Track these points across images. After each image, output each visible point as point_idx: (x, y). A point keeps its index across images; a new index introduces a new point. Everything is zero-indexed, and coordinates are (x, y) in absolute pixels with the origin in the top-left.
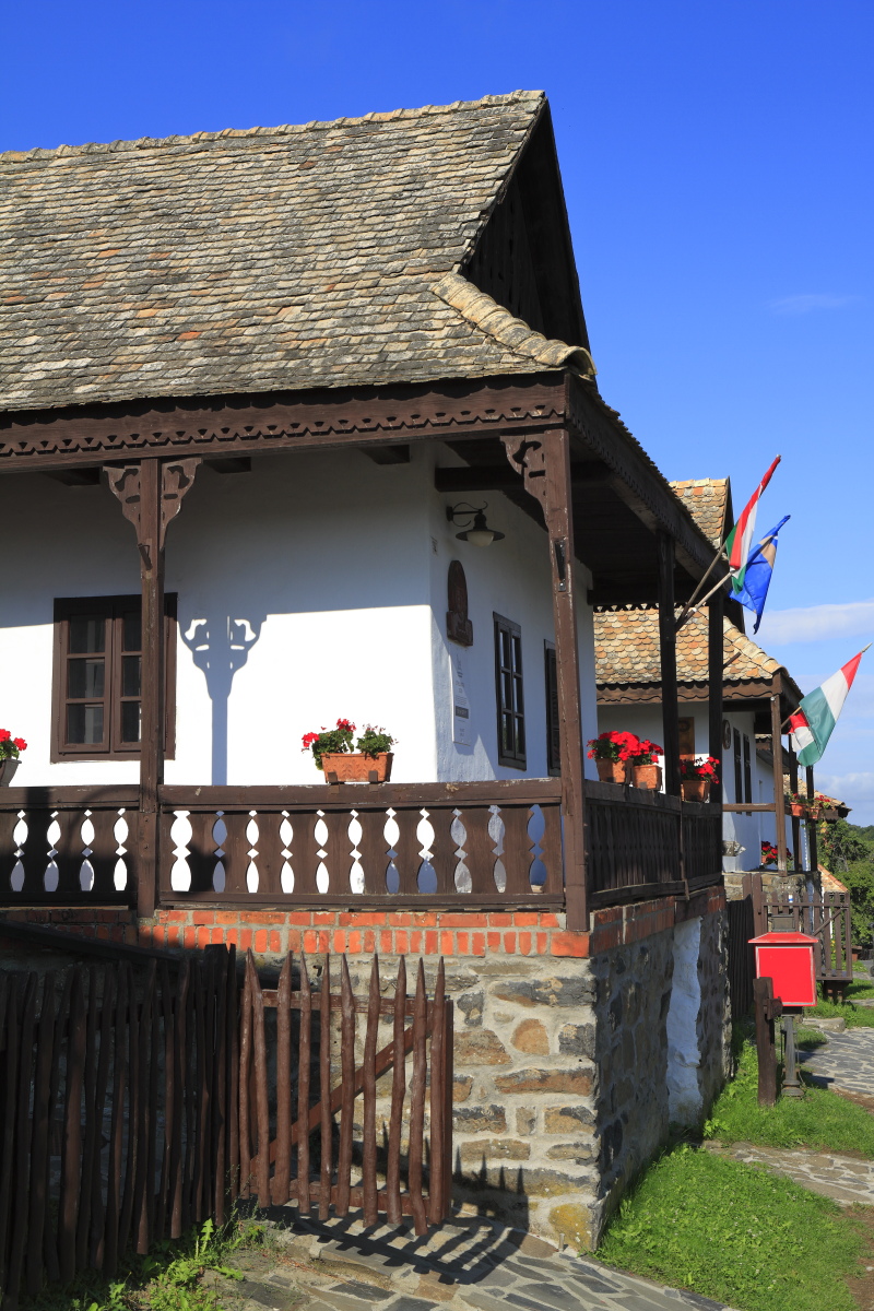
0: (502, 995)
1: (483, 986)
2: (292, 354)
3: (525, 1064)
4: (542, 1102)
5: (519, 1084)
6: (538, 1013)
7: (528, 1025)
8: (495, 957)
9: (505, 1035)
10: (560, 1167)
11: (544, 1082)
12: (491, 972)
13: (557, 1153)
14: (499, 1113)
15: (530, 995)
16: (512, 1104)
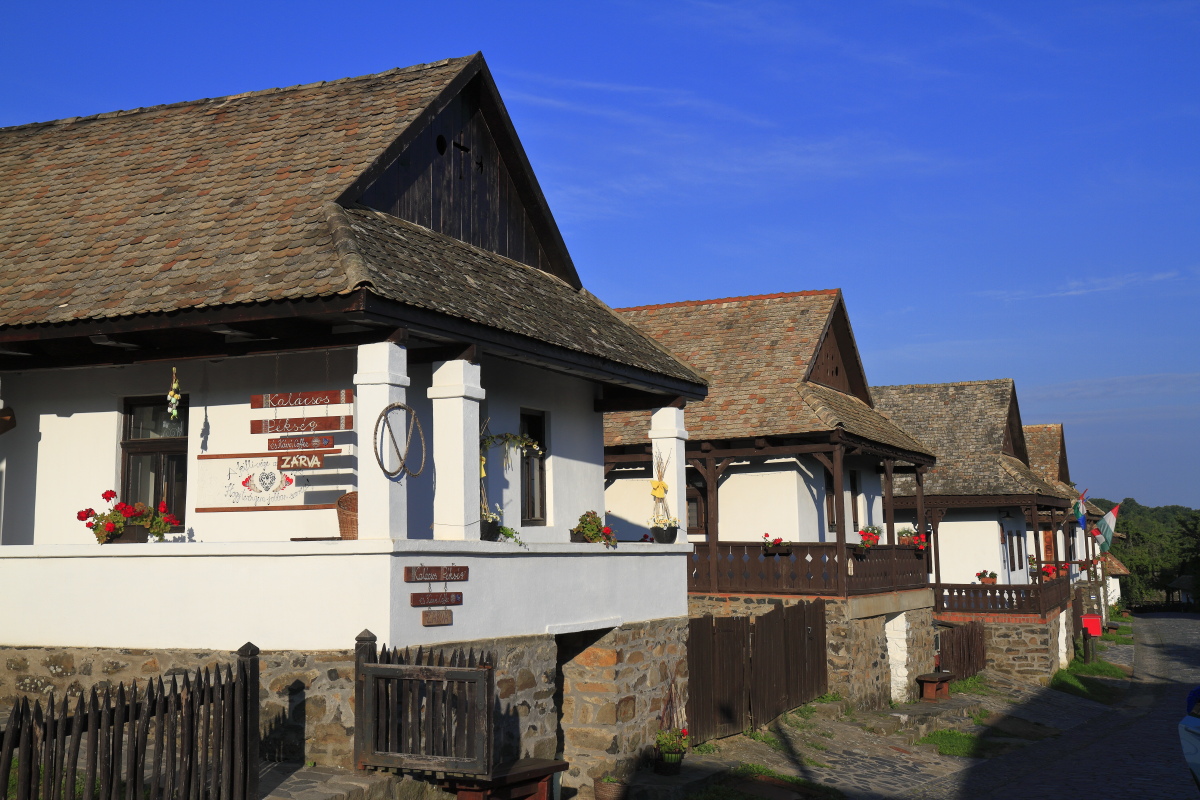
0: (1026, 631)
1: (1021, 630)
2: (965, 481)
3: (1031, 647)
4: (1036, 655)
5: (1031, 651)
6: (1034, 636)
7: (1032, 638)
8: (1023, 623)
9: (1027, 641)
10: (1041, 669)
11: (1037, 651)
12: (1023, 626)
13: (1040, 666)
14: (1026, 658)
15: (1033, 632)
16: (1029, 655)
